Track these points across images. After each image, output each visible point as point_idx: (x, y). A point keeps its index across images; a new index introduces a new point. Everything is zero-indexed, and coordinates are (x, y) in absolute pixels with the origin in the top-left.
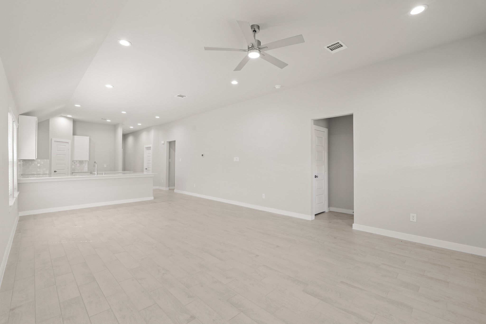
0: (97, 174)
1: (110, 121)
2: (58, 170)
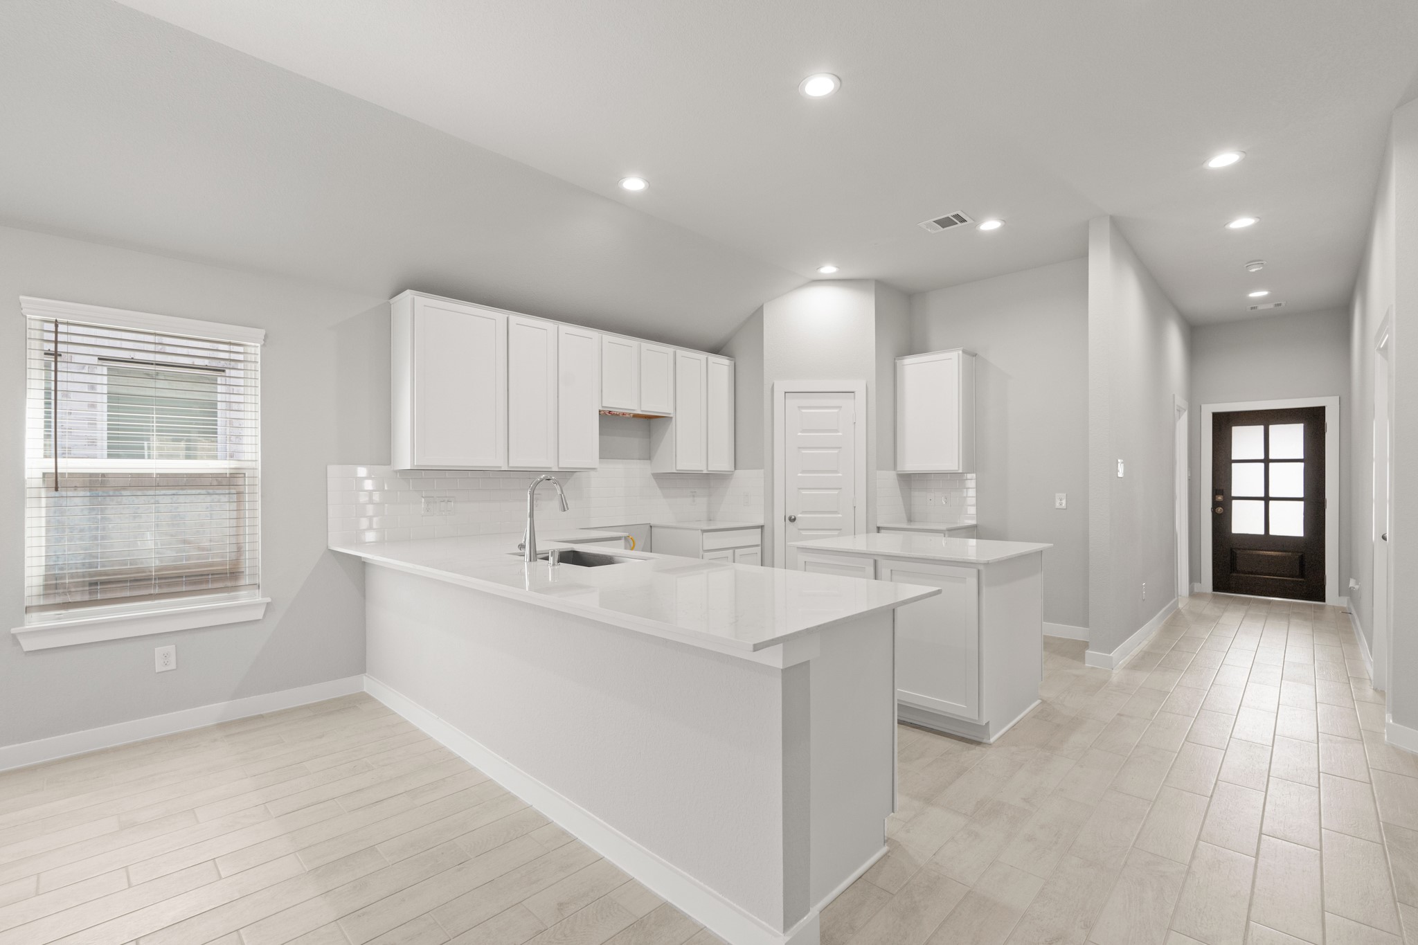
2: (805, 512)
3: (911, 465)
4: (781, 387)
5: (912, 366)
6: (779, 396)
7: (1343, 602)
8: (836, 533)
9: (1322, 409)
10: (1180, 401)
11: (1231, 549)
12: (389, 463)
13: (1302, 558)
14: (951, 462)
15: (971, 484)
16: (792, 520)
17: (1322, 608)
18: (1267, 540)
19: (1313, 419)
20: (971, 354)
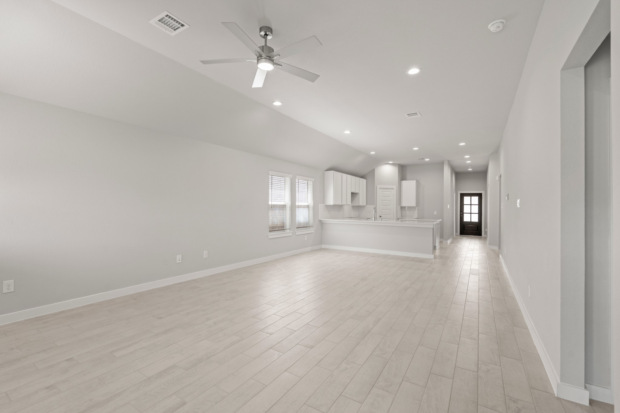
0: (374, 220)
1: (428, 160)
2: (383, 215)
3: (404, 205)
4: (379, 187)
5: (404, 182)
6: (378, 189)
7: (485, 236)
8: (389, 220)
9: (482, 193)
10: (454, 191)
11: (464, 225)
12: (324, 203)
13: (478, 227)
14: (413, 204)
15: (417, 209)
16: (380, 217)
17: (481, 237)
18: (471, 223)
19: (480, 195)
20: (417, 181)
